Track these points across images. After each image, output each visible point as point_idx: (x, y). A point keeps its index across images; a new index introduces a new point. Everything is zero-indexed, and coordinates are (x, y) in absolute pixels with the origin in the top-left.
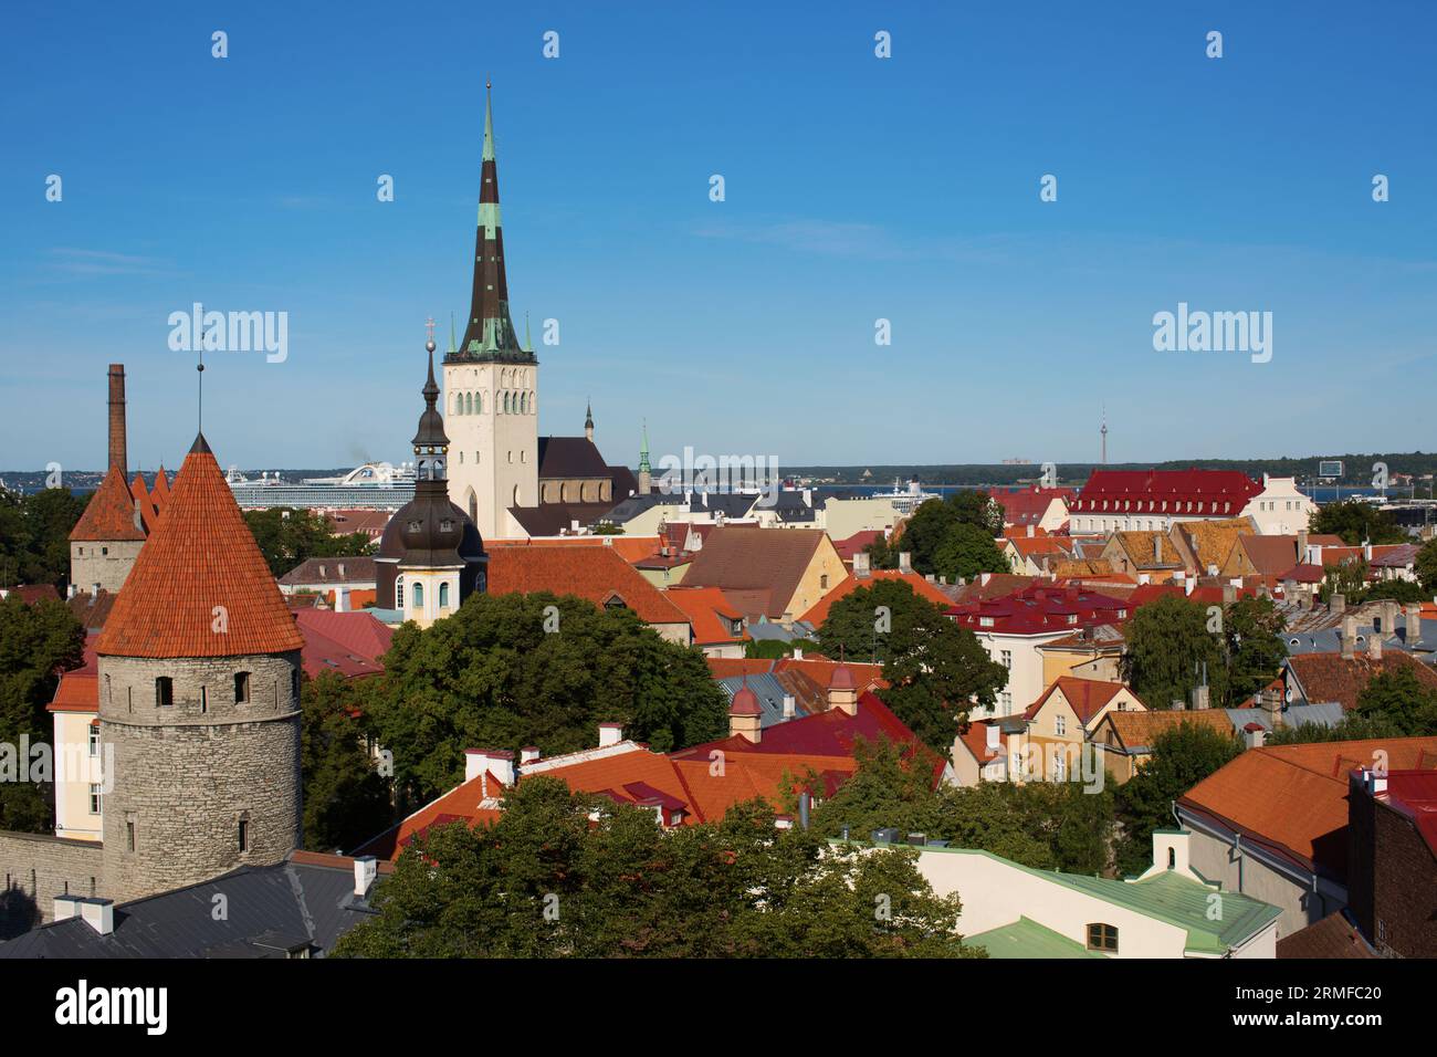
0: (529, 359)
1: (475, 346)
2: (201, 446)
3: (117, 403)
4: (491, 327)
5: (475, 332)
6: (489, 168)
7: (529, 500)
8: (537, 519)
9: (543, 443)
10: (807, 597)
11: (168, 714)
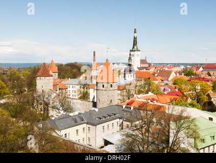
0: (139, 51)
1: (134, 49)
2: (107, 60)
3: (94, 55)
4: (135, 47)
5: (133, 48)
6: (135, 29)
7: (139, 66)
8: (140, 68)
9: (141, 60)
10: (171, 78)
11: (103, 89)
